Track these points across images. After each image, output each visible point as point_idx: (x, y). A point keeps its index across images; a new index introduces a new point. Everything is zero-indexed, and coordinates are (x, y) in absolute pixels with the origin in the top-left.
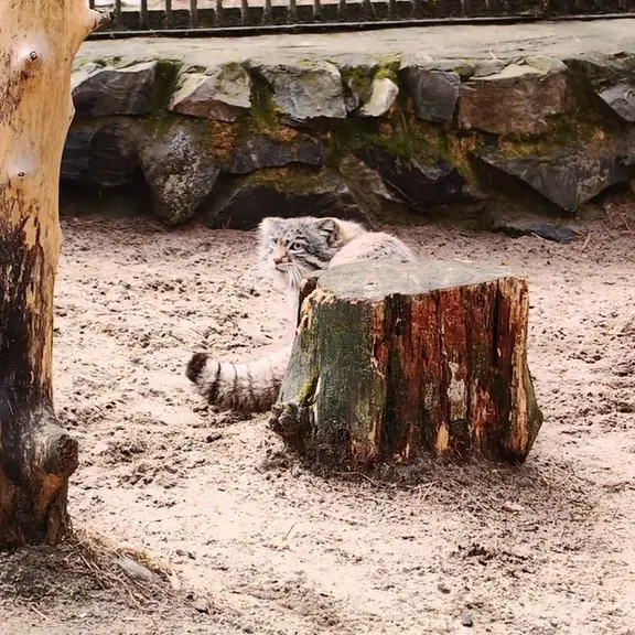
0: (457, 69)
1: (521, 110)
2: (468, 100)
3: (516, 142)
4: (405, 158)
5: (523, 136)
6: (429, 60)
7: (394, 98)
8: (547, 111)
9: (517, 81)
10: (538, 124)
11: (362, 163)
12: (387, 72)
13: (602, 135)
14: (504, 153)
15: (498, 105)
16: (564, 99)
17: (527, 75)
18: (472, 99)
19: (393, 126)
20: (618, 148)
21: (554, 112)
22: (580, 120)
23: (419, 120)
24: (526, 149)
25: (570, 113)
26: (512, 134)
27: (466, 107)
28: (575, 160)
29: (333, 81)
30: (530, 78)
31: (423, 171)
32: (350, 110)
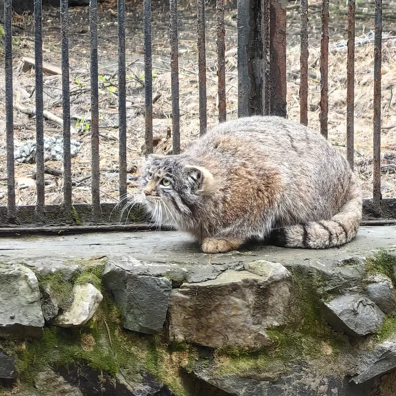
0: (168, 273)
1: (239, 321)
2: (180, 309)
3: (233, 357)
4: (110, 374)
5: (241, 350)
6: (137, 264)
7: (97, 305)
8: (268, 323)
9: (234, 288)
10: (258, 337)
11: (61, 379)
12: (90, 276)
13: (329, 351)
14: (220, 369)
15: (214, 314)
16: (288, 309)
17: (246, 281)
18: (184, 307)
19: (97, 337)
20: (348, 364)
21: (276, 324)
22: (305, 333)
23: (125, 331)
24: (245, 365)
25: (294, 326)
26: (229, 347)
27: (178, 317)
28: (299, 378)
29: (30, 286)
30: (250, 284)
31: (129, 387)
32: (48, 318)
